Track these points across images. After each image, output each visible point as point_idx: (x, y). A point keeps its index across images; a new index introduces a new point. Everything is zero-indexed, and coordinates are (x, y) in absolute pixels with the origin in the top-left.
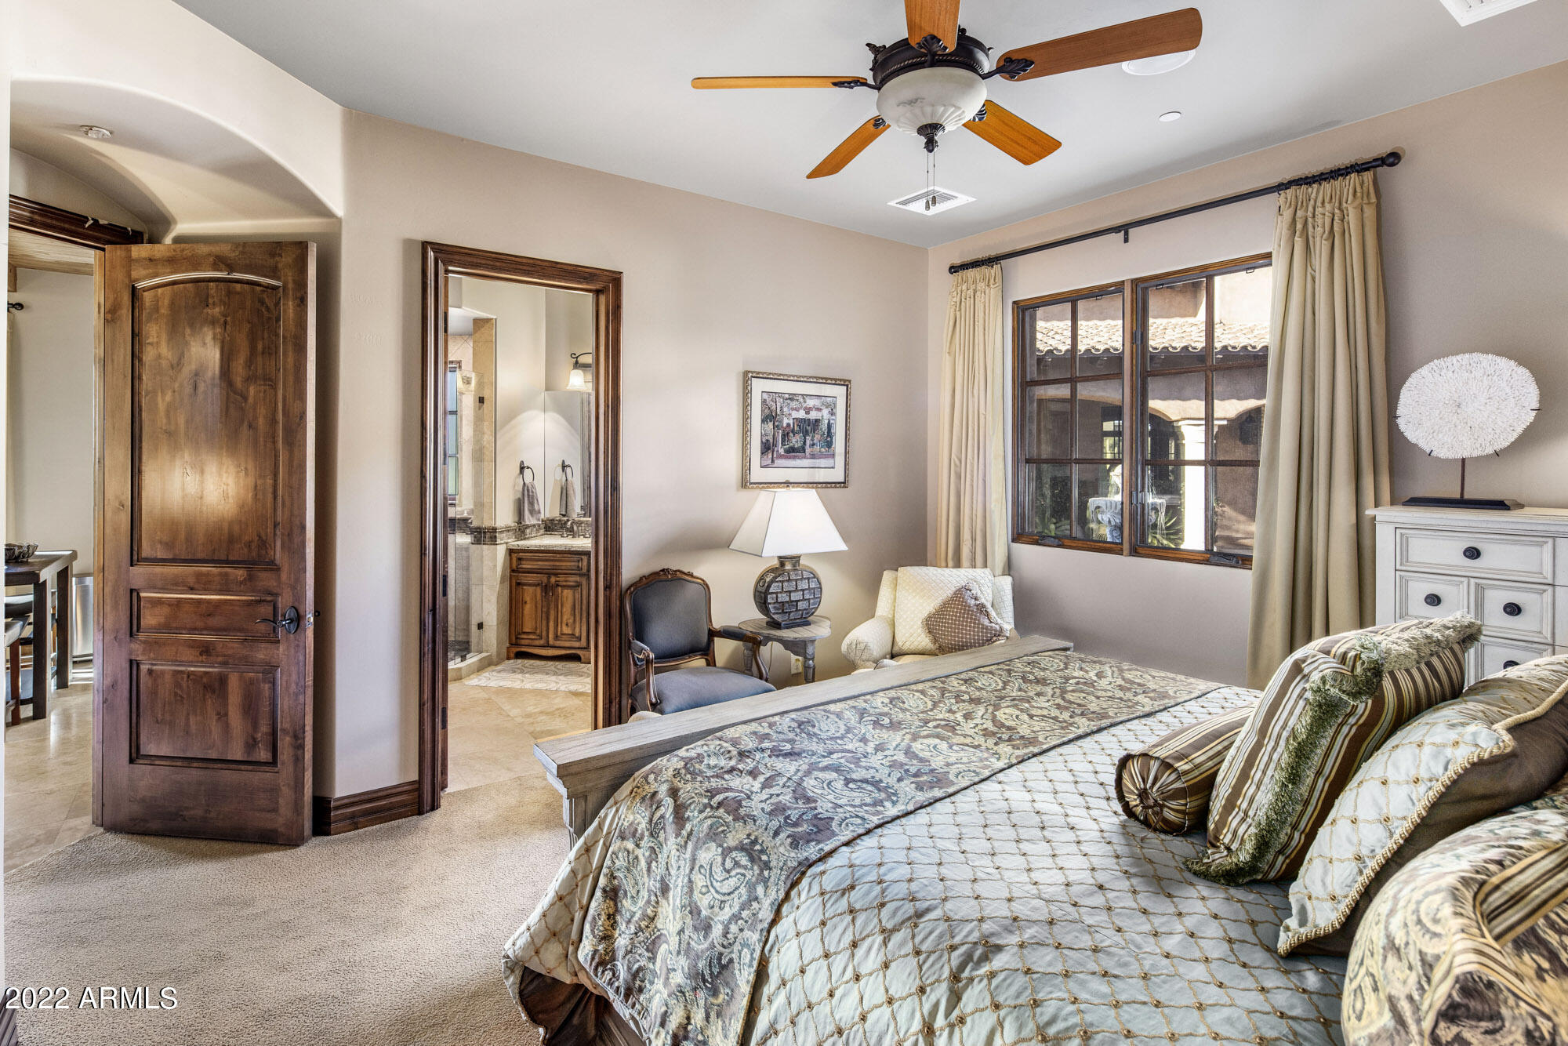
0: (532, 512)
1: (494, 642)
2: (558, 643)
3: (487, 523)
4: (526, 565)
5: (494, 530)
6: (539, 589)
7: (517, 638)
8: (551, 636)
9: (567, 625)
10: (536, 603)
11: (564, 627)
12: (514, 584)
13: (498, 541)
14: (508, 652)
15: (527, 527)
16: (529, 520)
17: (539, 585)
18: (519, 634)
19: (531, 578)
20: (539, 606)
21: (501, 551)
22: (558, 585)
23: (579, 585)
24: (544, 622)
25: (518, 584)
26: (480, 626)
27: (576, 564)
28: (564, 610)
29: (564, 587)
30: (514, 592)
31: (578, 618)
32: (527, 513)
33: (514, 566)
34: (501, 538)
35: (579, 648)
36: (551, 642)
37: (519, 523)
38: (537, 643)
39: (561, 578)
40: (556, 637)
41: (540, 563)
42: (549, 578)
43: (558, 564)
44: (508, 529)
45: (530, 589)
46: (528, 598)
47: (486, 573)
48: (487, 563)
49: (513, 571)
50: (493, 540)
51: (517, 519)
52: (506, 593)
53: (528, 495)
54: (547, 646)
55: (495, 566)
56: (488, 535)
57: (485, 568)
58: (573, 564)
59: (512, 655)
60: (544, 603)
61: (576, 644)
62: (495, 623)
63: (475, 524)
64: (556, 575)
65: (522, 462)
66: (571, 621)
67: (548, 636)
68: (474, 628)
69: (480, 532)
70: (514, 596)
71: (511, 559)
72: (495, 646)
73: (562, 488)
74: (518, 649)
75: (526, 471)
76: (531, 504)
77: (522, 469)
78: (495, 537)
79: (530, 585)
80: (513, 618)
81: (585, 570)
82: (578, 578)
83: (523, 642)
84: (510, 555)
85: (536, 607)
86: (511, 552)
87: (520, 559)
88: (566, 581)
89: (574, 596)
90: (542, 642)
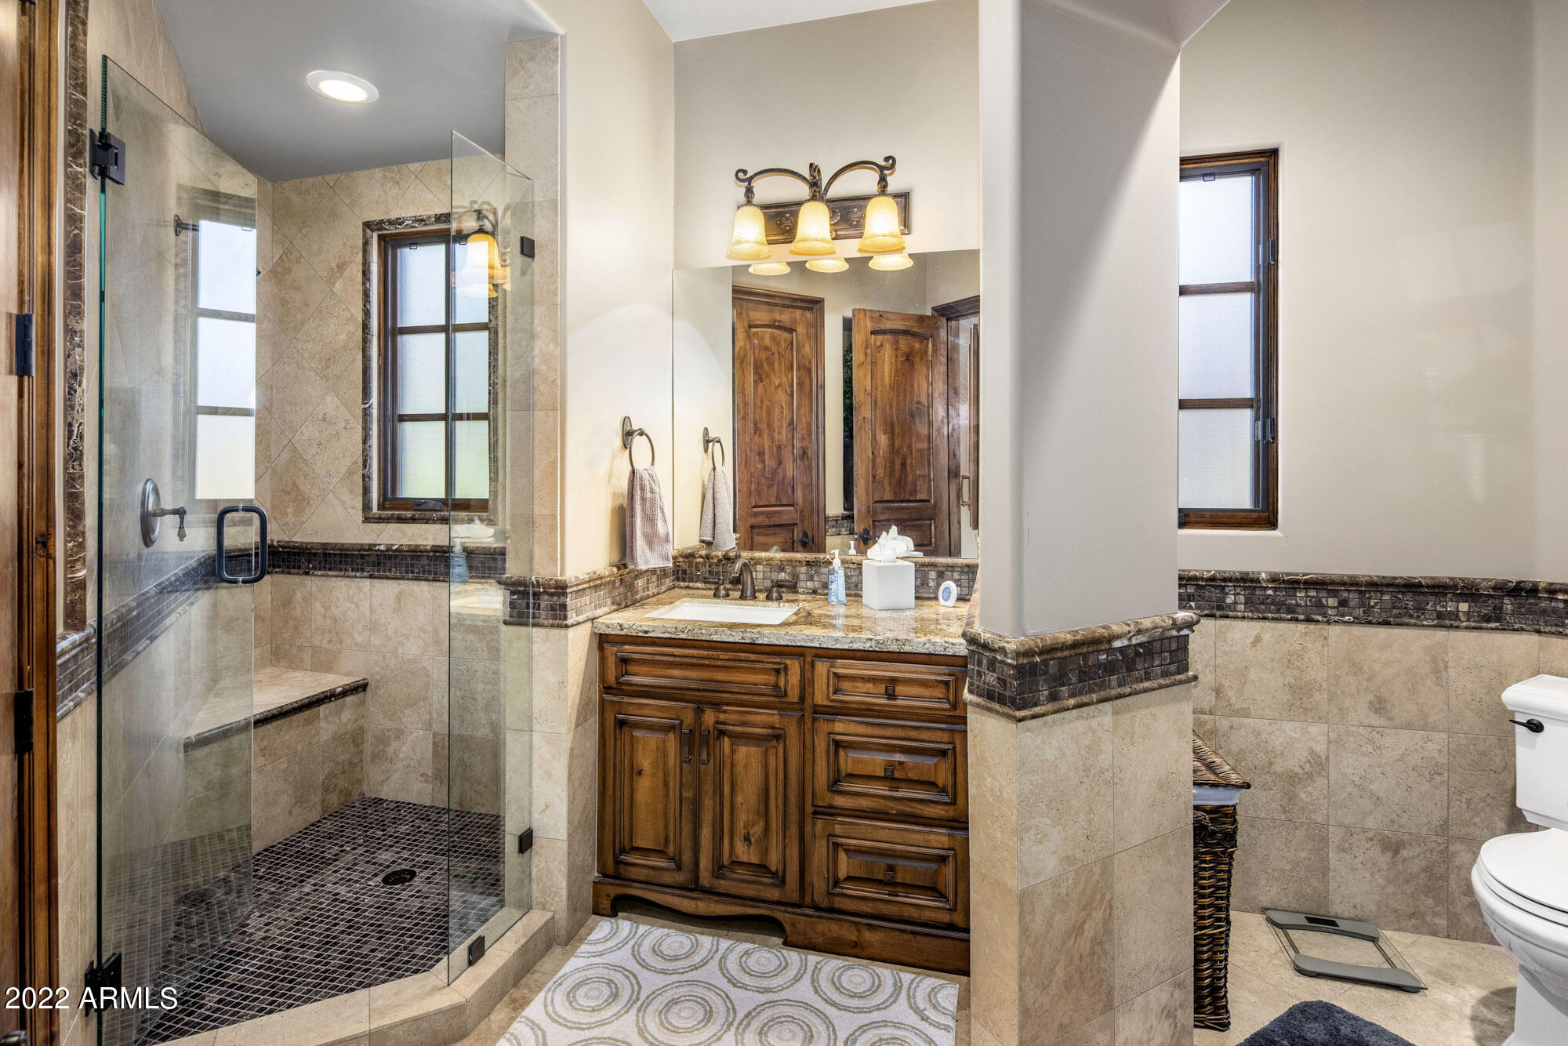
0: (651, 539)
1: (561, 882)
2: (723, 885)
3: (542, 571)
4: (640, 678)
5: (561, 589)
6: (672, 740)
7: (618, 862)
8: (705, 863)
9: (747, 839)
10: (666, 775)
11: (741, 848)
12: (610, 723)
13: (572, 618)
14: (596, 895)
15: (639, 574)
16: (646, 558)
17: (672, 727)
18: (623, 851)
19: (652, 710)
20: (674, 785)
21: (577, 642)
22: (722, 733)
23: (778, 736)
24: (687, 828)
25: (621, 724)
26: (526, 842)
27: (772, 679)
28: (739, 799)
29: (736, 737)
30: (610, 744)
31: (775, 824)
32: (640, 542)
33: (611, 679)
34: (579, 608)
35: (779, 903)
36: (705, 879)
37: (621, 565)
38: (668, 878)
39: (731, 715)
40: (719, 870)
41: (676, 672)
42: (699, 711)
43: (721, 676)
44: (595, 584)
45: (652, 739)
46: (645, 763)
47: (540, 702)
48: (544, 676)
49: (607, 689)
50: (558, 616)
51: (616, 558)
52: (592, 745)
53: (643, 499)
54: (693, 887)
55: (563, 684)
56: (545, 601)
57: (537, 688)
58: (760, 678)
59: (606, 904)
60: (687, 777)
61: (774, 894)
62: (563, 834)
63: (513, 569)
64: (716, 705)
65: (626, 420)
66: (757, 830)
67: (696, 864)
68: (510, 844)
69: (525, 594)
70: (610, 752)
71: (603, 659)
72: (564, 893)
73: (704, 488)
74: (621, 891)
75: (638, 442)
76: (650, 519)
77: (628, 435)
78: (564, 607)
79: (651, 727)
80: (609, 810)
81: (793, 695)
82: (771, 717)
83: (634, 873)
84: (601, 648)
85: (666, 784)
86: (603, 641)
87: (624, 661)
88: (744, 724)
89: (766, 766)
90: (681, 878)
